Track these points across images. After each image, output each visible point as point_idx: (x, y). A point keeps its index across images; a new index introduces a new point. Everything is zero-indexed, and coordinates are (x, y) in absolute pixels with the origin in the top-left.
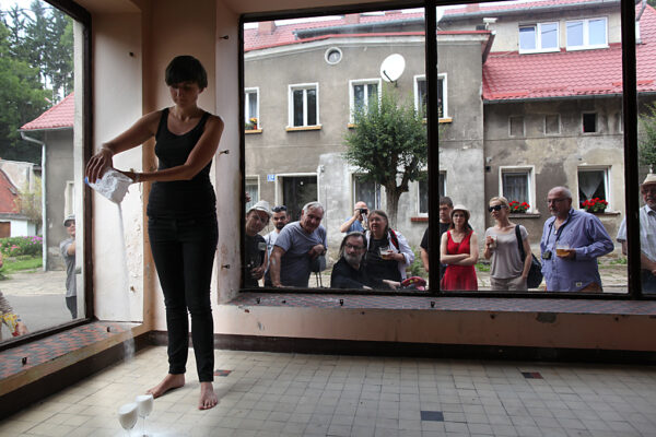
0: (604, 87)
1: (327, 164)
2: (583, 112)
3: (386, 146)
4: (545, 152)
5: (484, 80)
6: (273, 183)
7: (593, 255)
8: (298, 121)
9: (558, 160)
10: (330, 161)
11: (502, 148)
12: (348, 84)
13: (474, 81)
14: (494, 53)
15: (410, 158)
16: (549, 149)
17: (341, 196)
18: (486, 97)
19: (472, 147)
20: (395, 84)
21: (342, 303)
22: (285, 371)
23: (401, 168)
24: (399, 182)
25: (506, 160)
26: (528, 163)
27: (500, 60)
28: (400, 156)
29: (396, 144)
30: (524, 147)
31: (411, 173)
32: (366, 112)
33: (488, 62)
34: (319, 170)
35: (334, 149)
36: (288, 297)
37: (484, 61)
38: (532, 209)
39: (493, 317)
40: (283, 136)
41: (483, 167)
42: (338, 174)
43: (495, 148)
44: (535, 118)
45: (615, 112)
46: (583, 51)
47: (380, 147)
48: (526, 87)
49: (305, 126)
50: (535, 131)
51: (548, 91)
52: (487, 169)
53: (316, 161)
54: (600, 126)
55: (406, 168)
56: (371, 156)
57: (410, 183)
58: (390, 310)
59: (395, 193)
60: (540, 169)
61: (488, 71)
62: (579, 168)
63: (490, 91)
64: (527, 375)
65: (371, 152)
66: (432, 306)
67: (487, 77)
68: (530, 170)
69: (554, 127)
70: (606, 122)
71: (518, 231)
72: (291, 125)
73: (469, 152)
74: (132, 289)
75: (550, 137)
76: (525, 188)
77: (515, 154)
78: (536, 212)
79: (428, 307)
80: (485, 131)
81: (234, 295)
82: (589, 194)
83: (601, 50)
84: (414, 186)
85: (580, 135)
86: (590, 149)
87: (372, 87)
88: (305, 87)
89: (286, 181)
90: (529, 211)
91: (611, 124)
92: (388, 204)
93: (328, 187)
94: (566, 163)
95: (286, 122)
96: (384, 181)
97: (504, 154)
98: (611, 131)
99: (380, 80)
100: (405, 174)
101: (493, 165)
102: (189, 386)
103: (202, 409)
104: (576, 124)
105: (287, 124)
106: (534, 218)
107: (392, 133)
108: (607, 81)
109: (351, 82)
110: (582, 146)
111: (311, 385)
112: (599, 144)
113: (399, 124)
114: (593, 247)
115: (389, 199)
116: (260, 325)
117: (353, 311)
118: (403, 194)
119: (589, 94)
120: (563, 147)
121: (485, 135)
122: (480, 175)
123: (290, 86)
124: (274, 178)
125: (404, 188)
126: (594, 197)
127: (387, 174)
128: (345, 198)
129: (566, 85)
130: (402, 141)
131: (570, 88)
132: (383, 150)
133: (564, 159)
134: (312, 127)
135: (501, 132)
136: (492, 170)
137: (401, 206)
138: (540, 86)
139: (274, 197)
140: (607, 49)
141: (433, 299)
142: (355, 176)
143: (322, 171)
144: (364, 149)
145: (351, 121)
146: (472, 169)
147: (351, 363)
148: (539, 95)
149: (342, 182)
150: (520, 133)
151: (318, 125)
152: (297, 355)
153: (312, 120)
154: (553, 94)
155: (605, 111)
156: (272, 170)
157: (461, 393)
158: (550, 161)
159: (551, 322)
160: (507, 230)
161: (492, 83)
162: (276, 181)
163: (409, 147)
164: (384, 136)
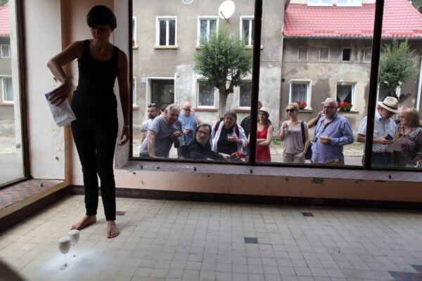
0: (357, 32)
1: (181, 72)
2: (344, 47)
3: (220, 63)
4: (319, 71)
5: (285, 22)
6: (145, 83)
7: (341, 144)
8: (163, 42)
9: (325, 77)
10: (184, 70)
11: (293, 68)
12: (197, 19)
13: (278, 22)
14: (292, 4)
15: (235, 71)
16: (321, 70)
17: (190, 94)
18: (285, 33)
19: (275, 66)
20: (228, 21)
21: (195, 169)
22: (160, 212)
23: (229, 78)
24: (228, 86)
25: (295, 75)
26: (308, 78)
27: (296, 9)
28: (229, 70)
29: (227, 62)
30: (306, 68)
31: (236, 81)
32: (208, 39)
33: (288, 9)
34: (176, 76)
35: (186, 62)
36: (160, 164)
37: (285, 9)
38: (308, 107)
39: (287, 180)
40: (152, 52)
41: (280, 79)
42: (188, 79)
43: (289, 67)
44: (315, 49)
45: (362, 49)
46: (347, 8)
47: (217, 63)
48: (311, 28)
49: (167, 45)
50: (314, 58)
51: (324, 32)
52: (283, 80)
53: (174, 70)
54: (352, 57)
55: (233, 78)
56: (210, 69)
57: (234, 87)
58: (225, 175)
59: (225, 93)
60: (315, 82)
61: (287, 16)
62: (338, 83)
63: (288, 30)
64: (305, 215)
65: (211, 67)
66: (251, 172)
67: (287, 20)
68: (309, 82)
69: (325, 56)
70: (356, 55)
71: (302, 125)
72: (157, 44)
73: (273, 69)
74: (57, 158)
75: (322, 62)
76: (305, 93)
77: (301, 71)
78: (311, 109)
79: (248, 173)
80: (283, 56)
81: (125, 163)
82: (342, 99)
83: (357, 8)
84: (237, 89)
85: (340, 62)
86: (345, 71)
87: (213, 22)
88: (168, 19)
89: (153, 82)
90: (306, 108)
91: (359, 56)
92: (220, 100)
93: (181, 87)
94: (330, 79)
95: (154, 42)
96: (218, 86)
97: (294, 71)
98: (359, 61)
99: (218, 17)
100: (232, 81)
101: (286, 78)
102: (100, 222)
103: (109, 237)
104: (339, 55)
105: (155, 43)
106: (309, 113)
107: (225, 54)
108: (359, 29)
109: (199, 17)
110: (341, 69)
111: (177, 221)
112: (351, 68)
113: (230, 49)
114: (341, 139)
115: (221, 97)
116: (143, 183)
117: (203, 175)
118: (230, 95)
119: (348, 36)
120: (330, 69)
121: (283, 59)
122: (278, 84)
123: (157, 17)
124: (145, 80)
125: (231, 90)
126: (345, 101)
127: (221, 81)
128: (192, 95)
129: (335, 29)
130: (231, 60)
131: (337, 31)
132: (219, 66)
133: (330, 77)
134: (172, 47)
135: (293, 57)
136: (286, 81)
137: (228, 101)
138: (319, 29)
139: (145, 92)
140: (360, 7)
141: (251, 168)
142: (199, 81)
143: (178, 77)
144: (206, 64)
145: (198, 45)
146: (273, 80)
147: (200, 206)
148: (318, 35)
149: (191, 85)
150: (304, 58)
151: (176, 45)
152: (166, 201)
153: (172, 42)
154: (326, 35)
155: (356, 47)
156: (144, 75)
157: (268, 226)
158: (322, 78)
159: (321, 183)
160: (296, 124)
161: (290, 24)
162: (147, 82)
163: (235, 64)
164: (220, 56)
